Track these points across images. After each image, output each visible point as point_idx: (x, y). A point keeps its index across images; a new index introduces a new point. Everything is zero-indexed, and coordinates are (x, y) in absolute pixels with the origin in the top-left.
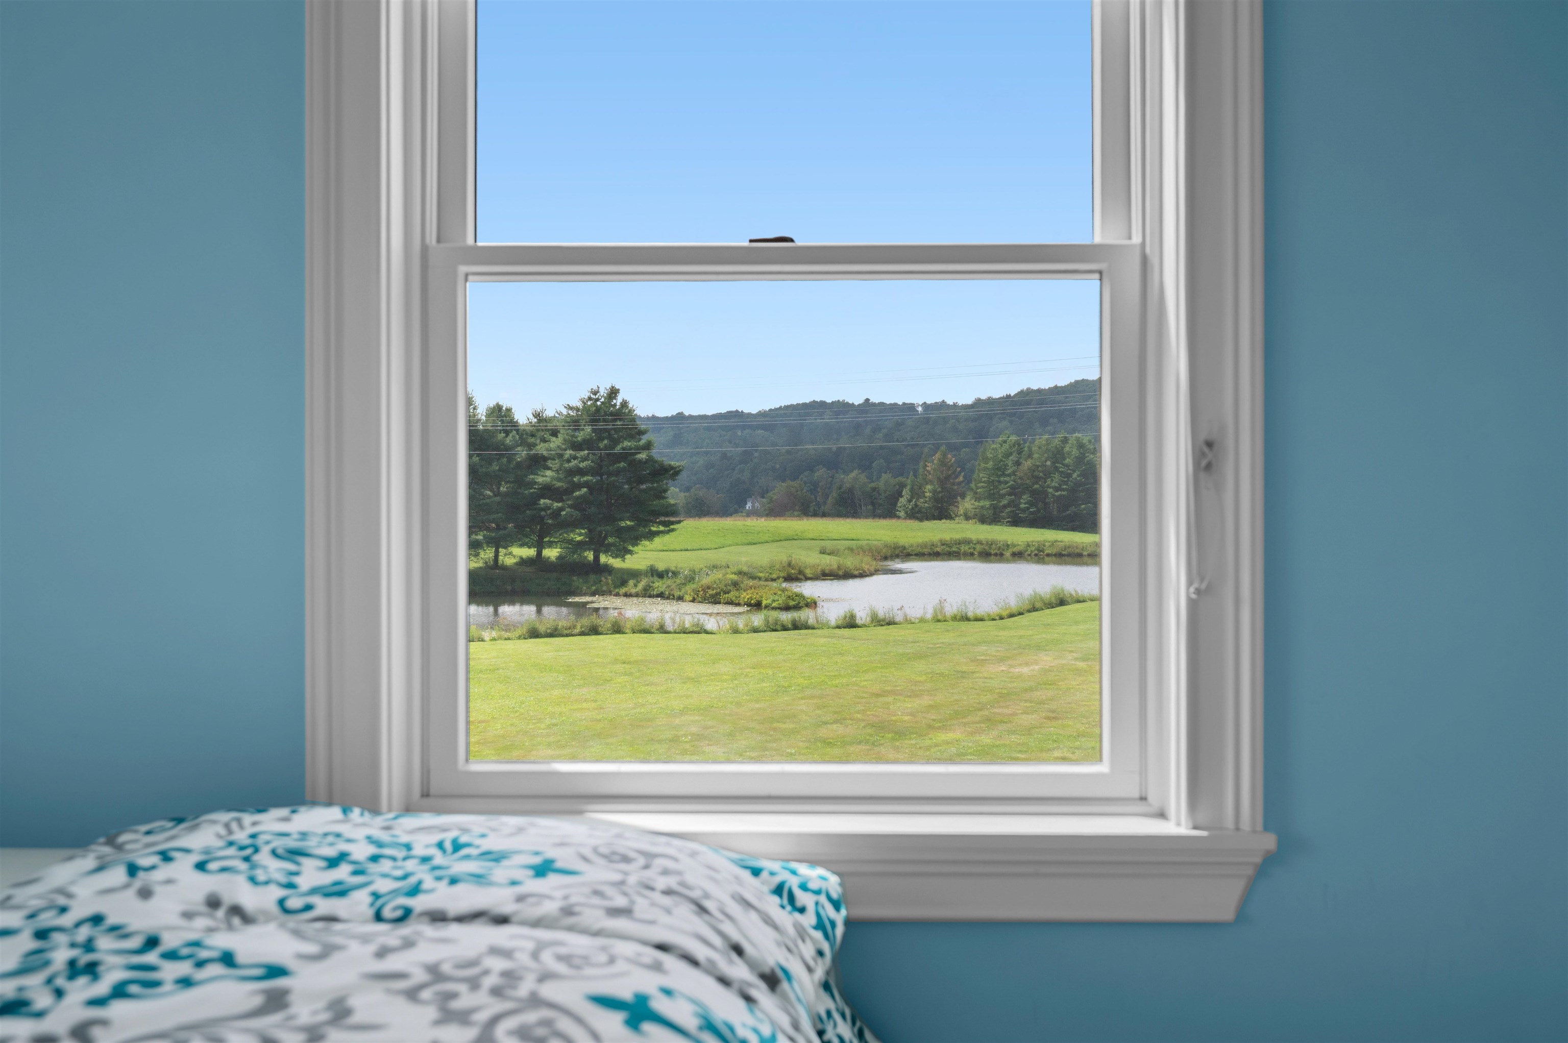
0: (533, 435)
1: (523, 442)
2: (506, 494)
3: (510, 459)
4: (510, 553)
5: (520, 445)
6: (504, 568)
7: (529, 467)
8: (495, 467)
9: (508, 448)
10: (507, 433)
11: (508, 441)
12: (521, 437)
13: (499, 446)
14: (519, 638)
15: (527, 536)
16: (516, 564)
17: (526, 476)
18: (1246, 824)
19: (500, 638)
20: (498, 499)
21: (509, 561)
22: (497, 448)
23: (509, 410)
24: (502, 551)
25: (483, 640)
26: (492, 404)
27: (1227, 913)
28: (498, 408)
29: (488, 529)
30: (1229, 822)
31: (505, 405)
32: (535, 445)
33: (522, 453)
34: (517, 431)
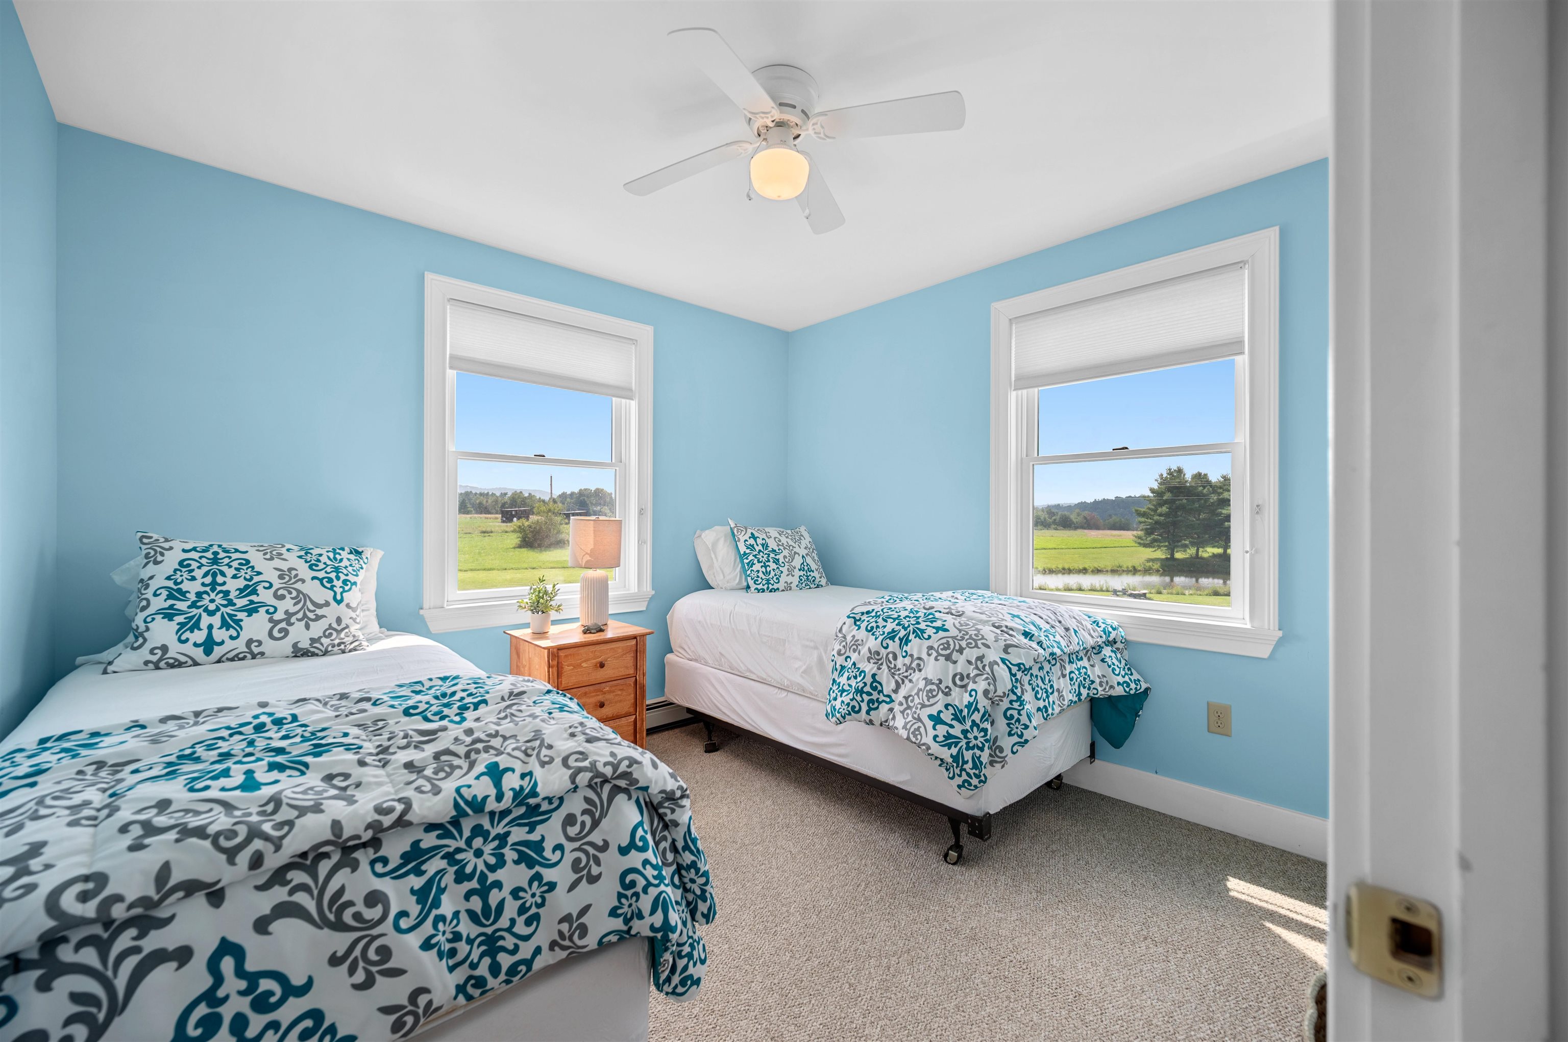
0: (1221, 488)
1: (1214, 492)
2: (1204, 519)
3: (1206, 501)
4: (1206, 551)
5: (1213, 493)
6: (1202, 558)
7: (1218, 505)
8: (1197, 505)
9: (1204, 495)
10: (1204, 487)
11: (1205, 491)
12: (1213, 489)
13: (1200, 495)
14: (1207, 595)
15: (1216, 542)
16: (1210, 557)
17: (1216, 510)
18: (1272, 628)
19: (1195, 594)
20: (1198, 522)
21: (1205, 555)
22: (1198, 495)
23: (1206, 475)
24: (1201, 550)
25: (1184, 594)
26: (1195, 472)
27: (1266, 655)
28: (1200, 474)
29: (1192, 538)
30: (1266, 627)
31: (1203, 472)
32: (1222, 493)
33: (1214, 498)
34: (1211, 486)
